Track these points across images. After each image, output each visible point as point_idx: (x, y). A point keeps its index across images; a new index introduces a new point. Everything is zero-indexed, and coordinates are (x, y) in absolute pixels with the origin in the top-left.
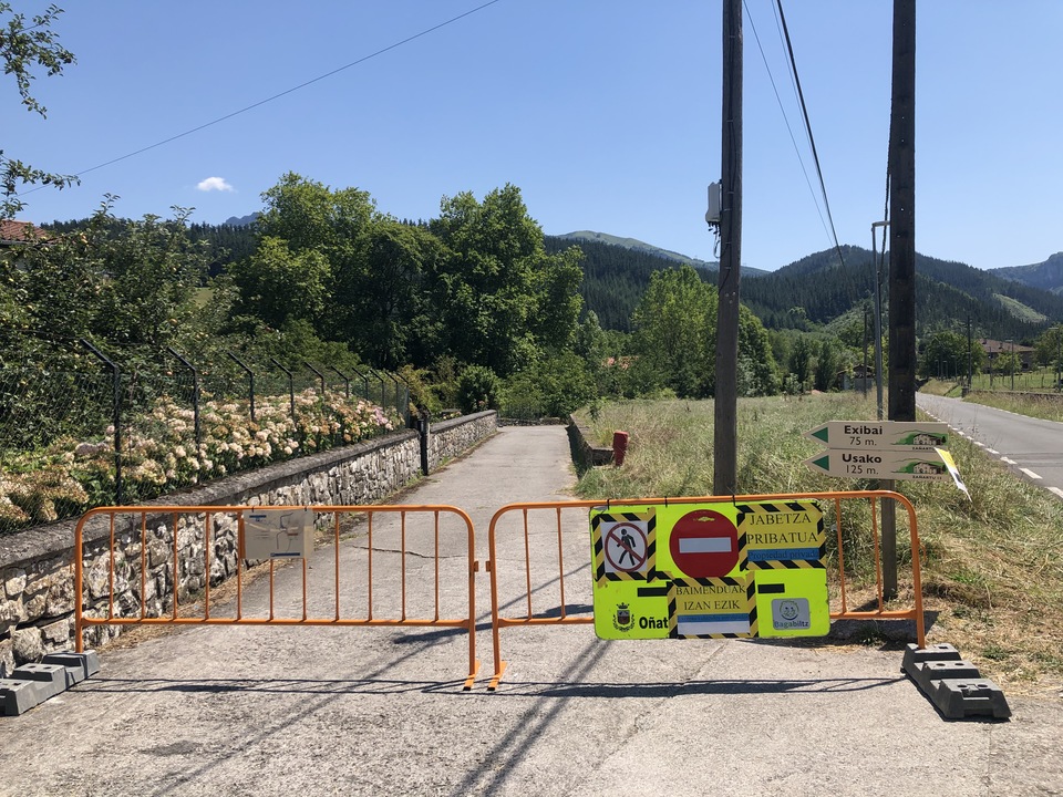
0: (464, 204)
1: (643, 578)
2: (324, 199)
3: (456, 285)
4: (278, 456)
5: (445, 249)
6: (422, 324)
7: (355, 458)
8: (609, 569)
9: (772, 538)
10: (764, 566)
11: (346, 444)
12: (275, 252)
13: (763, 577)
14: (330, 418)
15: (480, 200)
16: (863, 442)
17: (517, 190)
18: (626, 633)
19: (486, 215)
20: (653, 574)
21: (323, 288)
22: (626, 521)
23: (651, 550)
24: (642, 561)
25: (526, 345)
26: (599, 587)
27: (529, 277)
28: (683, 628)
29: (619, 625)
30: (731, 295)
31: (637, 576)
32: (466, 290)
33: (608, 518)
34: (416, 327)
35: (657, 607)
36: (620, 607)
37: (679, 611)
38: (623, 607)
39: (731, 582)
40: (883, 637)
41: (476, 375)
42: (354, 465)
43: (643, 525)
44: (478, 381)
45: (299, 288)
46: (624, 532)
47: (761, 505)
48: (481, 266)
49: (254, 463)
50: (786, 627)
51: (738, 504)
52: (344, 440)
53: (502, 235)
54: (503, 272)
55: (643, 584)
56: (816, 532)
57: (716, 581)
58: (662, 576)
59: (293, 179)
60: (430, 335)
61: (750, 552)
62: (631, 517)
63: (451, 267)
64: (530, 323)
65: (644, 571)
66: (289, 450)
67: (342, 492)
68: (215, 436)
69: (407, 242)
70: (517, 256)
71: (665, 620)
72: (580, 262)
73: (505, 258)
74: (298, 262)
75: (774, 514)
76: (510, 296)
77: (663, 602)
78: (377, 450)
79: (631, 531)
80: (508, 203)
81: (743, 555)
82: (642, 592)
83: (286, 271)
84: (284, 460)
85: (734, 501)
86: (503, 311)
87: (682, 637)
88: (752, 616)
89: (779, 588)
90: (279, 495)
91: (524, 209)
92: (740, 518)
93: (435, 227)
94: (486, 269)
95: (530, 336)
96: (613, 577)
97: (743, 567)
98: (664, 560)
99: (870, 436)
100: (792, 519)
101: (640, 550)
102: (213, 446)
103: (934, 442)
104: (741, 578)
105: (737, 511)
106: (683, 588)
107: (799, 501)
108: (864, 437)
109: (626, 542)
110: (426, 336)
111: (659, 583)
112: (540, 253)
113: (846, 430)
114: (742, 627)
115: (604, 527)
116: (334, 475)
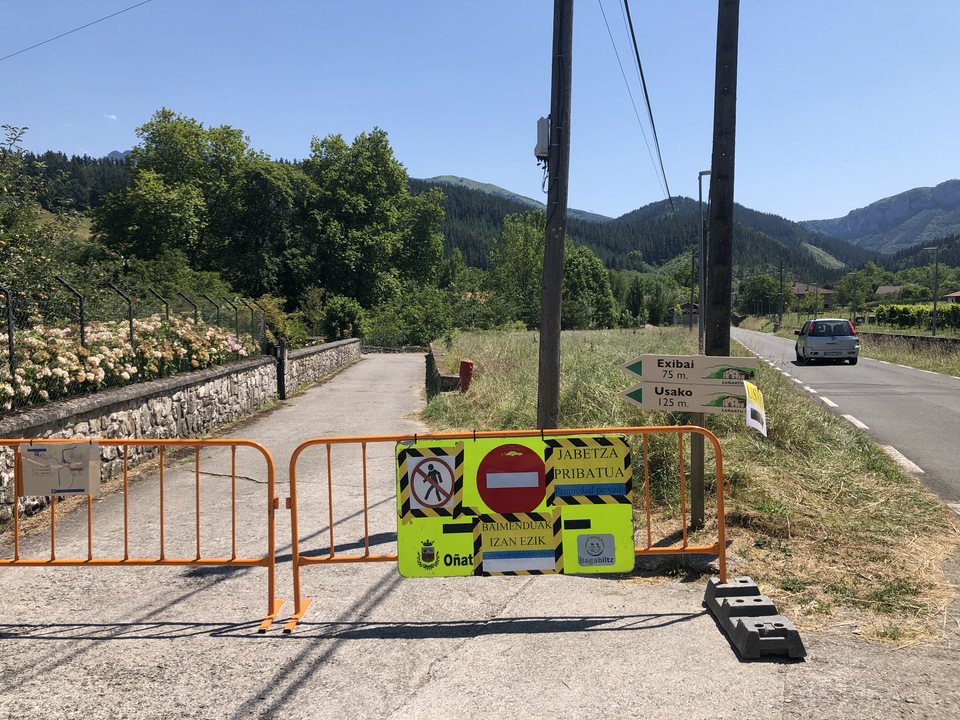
0: (334, 145)
1: (448, 514)
2: (197, 135)
3: (326, 221)
4: (113, 381)
5: (314, 186)
6: (294, 256)
7: (203, 383)
8: (414, 505)
9: (580, 473)
10: (571, 501)
11: (193, 369)
12: (150, 184)
13: (569, 512)
14: (176, 344)
15: (349, 142)
16: (675, 376)
17: (384, 134)
18: (430, 571)
19: (356, 156)
20: (460, 510)
21: (197, 220)
22: (434, 455)
23: (458, 485)
24: (448, 497)
25: (391, 278)
26: (404, 523)
27: (394, 215)
28: (488, 565)
29: (423, 563)
30: (557, 229)
31: (442, 512)
32: (335, 226)
33: (415, 453)
34: (288, 259)
35: (463, 543)
36: (425, 544)
37: (485, 548)
38: (428, 544)
39: (537, 517)
40: (686, 568)
41: (342, 305)
42: (202, 390)
43: (451, 460)
44: (343, 311)
45: (174, 219)
46: (431, 467)
47: (569, 439)
48: (349, 204)
49: (83, 388)
50: (591, 564)
51: (546, 438)
52: (191, 365)
53: (371, 177)
54: (370, 210)
55: (449, 520)
56: (623, 468)
57: (523, 517)
58: (468, 511)
59: (166, 115)
60: (301, 267)
61: (557, 487)
62: (438, 451)
63: (324, 204)
64: (396, 259)
65: (450, 507)
66: (126, 375)
67: (188, 417)
68: (35, 361)
69: (279, 179)
70: (383, 195)
71: (470, 557)
72: (442, 204)
73: (372, 197)
74: (174, 195)
75: (581, 448)
76: (376, 233)
77: (468, 539)
78: (228, 375)
79: (438, 466)
80: (376, 147)
81: (550, 490)
82: (448, 529)
83: (161, 203)
84: (121, 386)
85: (543, 436)
86: (372, 247)
87: (487, 574)
88: (558, 552)
89: (585, 524)
90: (113, 420)
91: (390, 152)
92: (548, 453)
93: (307, 166)
94: (354, 207)
95: (395, 271)
96: (418, 514)
97: (550, 502)
98: (471, 496)
99: (682, 370)
100: (599, 453)
101: (447, 484)
102: (33, 371)
103: (743, 376)
104: (547, 514)
105: (545, 446)
106: (489, 524)
107: (607, 436)
108: (676, 371)
109: (433, 477)
110: (298, 268)
111: (466, 519)
112: (405, 194)
113: (659, 363)
114: (548, 563)
115: (411, 462)
116: (179, 400)
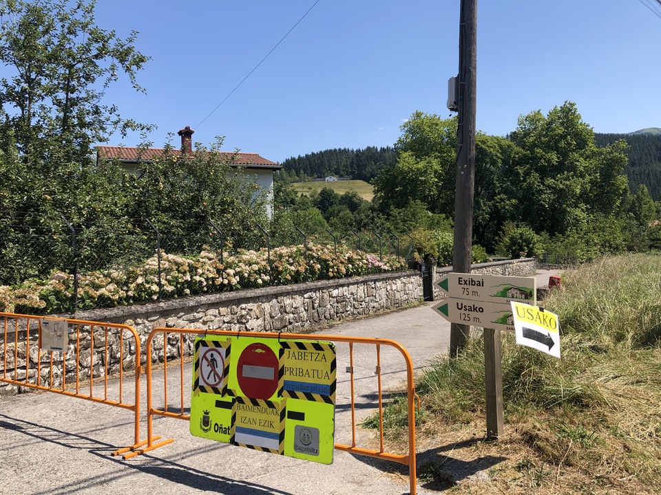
0: (533, 119)
1: (219, 393)
2: (437, 125)
3: (527, 174)
4: (246, 283)
5: (520, 149)
6: (502, 200)
7: (337, 287)
8: (201, 383)
9: (300, 372)
10: (294, 396)
12: (408, 161)
13: (293, 405)
14: (312, 262)
15: (545, 114)
16: (471, 293)
17: (572, 105)
18: (207, 434)
19: (550, 124)
20: (227, 391)
21: (436, 180)
22: (214, 347)
23: (226, 371)
24: (220, 379)
25: (579, 213)
26: (195, 395)
27: (582, 164)
28: (239, 437)
29: (203, 427)
30: (463, 167)
31: (216, 391)
32: (534, 178)
33: (204, 344)
34: (497, 202)
35: (222, 417)
36: (205, 413)
37: (238, 423)
38: (207, 413)
39: (271, 405)
41: (520, 234)
42: (335, 292)
43: (223, 351)
44: (521, 238)
45: (421, 181)
46: (212, 355)
47: (296, 343)
48: (545, 159)
50: (302, 452)
51: (281, 340)
52: (328, 276)
53: (563, 137)
54: (561, 163)
55: (219, 397)
56: (329, 372)
57: (261, 402)
58: (231, 393)
59: (418, 115)
60: (507, 207)
61: (285, 382)
62: (217, 344)
63: (522, 161)
64: (583, 197)
65: (220, 387)
66: (260, 281)
67: (320, 309)
68: (179, 272)
69: (491, 147)
70: (574, 150)
71: (229, 429)
72: (625, 151)
73: (564, 154)
74: (421, 165)
75: (303, 351)
76: (567, 179)
77: (228, 413)
78: (364, 282)
79: (216, 356)
80: (567, 115)
81: (281, 384)
82: (219, 404)
83: (412, 171)
84: (258, 288)
85: (279, 338)
86: (562, 189)
87: (237, 444)
88: (281, 437)
89: (299, 416)
90: (242, 309)
91: (579, 117)
92: (282, 352)
93: (514, 136)
94: (549, 161)
95: (583, 206)
96: (203, 390)
97: (280, 394)
98: (233, 382)
99: (476, 288)
100: (314, 356)
101: (220, 371)
103: (523, 296)
104: (277, 403)
105: (280, 347)
106: (242, 405)
107: (321, 342)
108: (472, 288)
109: (213, 362)
110: (504, 208)
111: (228, 399)
112: (591, 146)
113: (459, 281)
114: (273, 443)
115: (202, 349)
116: (310, 298)
